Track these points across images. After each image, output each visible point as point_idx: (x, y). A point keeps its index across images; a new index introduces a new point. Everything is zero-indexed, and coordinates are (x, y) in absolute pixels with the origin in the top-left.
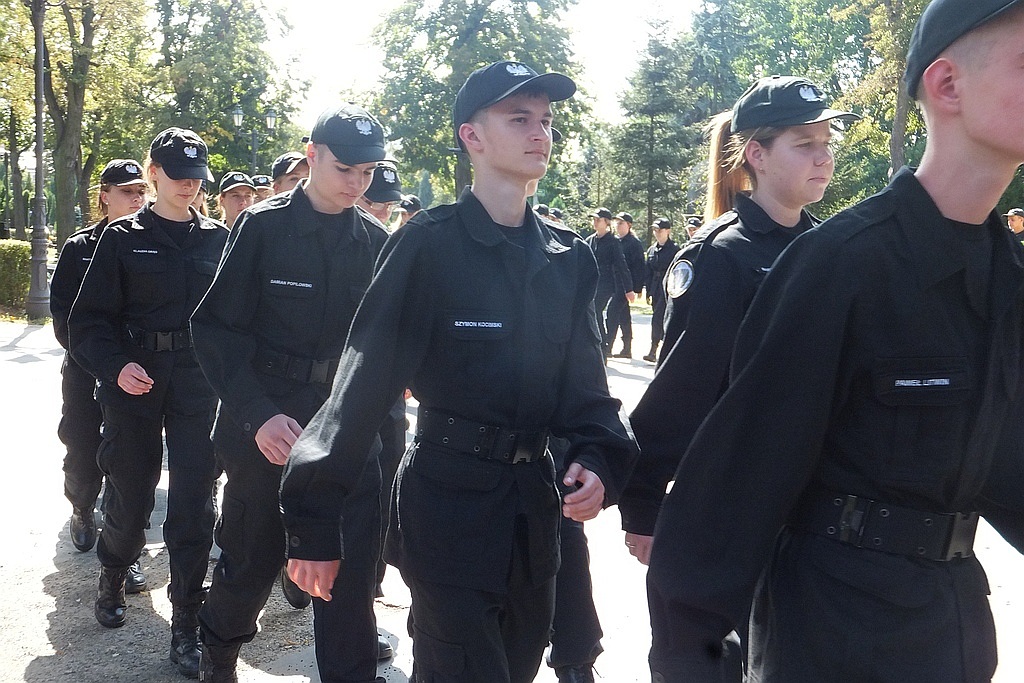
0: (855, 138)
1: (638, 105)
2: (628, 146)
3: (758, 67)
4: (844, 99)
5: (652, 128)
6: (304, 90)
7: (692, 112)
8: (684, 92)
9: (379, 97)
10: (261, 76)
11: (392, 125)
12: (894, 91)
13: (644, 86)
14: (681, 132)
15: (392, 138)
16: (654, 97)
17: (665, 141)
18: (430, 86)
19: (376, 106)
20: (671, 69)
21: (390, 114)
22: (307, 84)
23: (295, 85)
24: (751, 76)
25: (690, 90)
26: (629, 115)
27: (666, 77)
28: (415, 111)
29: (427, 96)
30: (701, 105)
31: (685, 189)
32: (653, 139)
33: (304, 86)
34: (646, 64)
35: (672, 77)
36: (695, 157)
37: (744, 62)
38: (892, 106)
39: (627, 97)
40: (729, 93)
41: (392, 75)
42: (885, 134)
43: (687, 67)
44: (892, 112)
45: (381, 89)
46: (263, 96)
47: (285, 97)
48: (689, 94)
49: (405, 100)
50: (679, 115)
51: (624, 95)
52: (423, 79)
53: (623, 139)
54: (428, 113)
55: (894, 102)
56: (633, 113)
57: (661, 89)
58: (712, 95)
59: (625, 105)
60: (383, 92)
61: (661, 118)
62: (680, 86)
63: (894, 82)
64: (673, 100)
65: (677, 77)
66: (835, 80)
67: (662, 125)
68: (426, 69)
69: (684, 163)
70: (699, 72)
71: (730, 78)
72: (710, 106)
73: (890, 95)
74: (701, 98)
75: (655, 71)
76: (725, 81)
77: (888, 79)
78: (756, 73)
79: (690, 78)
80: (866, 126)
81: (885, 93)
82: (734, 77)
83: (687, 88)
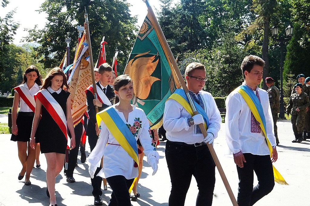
0: (248, 48)
3: (209, 19)
4: (243, 32)
7: (181, 38)
8: (177, 30)
9: (47, 33)
11: (53, 45)
12: (264, 29)
14: (177, 47)
15: (52, 51)
18: (69, 28)
19: (45, 37)
20: (172, 21)
21: (51, 41)
24: (206, 23)
25: (180, 29)
27: (170, 24)
29: (68, 33)
30: (185, 35)
34: (161, 19)
35: (173, 23)
36: (183, 57)
37: (203, 17)
38: (262, 35)
40: (197, 30)
41: (52, 24)
42: (260, 46)
43: (178, 20)
44: (262, 37)
48: (180, 31)
49: (58, 34)
50: (177, 39)
52: (66, 26)
55: (263, 33)
57: (168, 29)
58: (190, 31)
60: (48, 31)
62: (176, 27)
63: (262, 25)
64: (173, 34)
65: (174, 24)
66: (240, 23)
68: (67, 21)
70: (184, 21)
71: (197, 24)
72: (189, 36)
73: (262, 30)
74: (185, 32)
75: (165, 22)
76: (195, 25)
77: (260, 24)
78: (208, 21)
79: (180, 24)
80: (252, 43)
81: (259, 30)
82: (199, 23)
83: (178, 28)
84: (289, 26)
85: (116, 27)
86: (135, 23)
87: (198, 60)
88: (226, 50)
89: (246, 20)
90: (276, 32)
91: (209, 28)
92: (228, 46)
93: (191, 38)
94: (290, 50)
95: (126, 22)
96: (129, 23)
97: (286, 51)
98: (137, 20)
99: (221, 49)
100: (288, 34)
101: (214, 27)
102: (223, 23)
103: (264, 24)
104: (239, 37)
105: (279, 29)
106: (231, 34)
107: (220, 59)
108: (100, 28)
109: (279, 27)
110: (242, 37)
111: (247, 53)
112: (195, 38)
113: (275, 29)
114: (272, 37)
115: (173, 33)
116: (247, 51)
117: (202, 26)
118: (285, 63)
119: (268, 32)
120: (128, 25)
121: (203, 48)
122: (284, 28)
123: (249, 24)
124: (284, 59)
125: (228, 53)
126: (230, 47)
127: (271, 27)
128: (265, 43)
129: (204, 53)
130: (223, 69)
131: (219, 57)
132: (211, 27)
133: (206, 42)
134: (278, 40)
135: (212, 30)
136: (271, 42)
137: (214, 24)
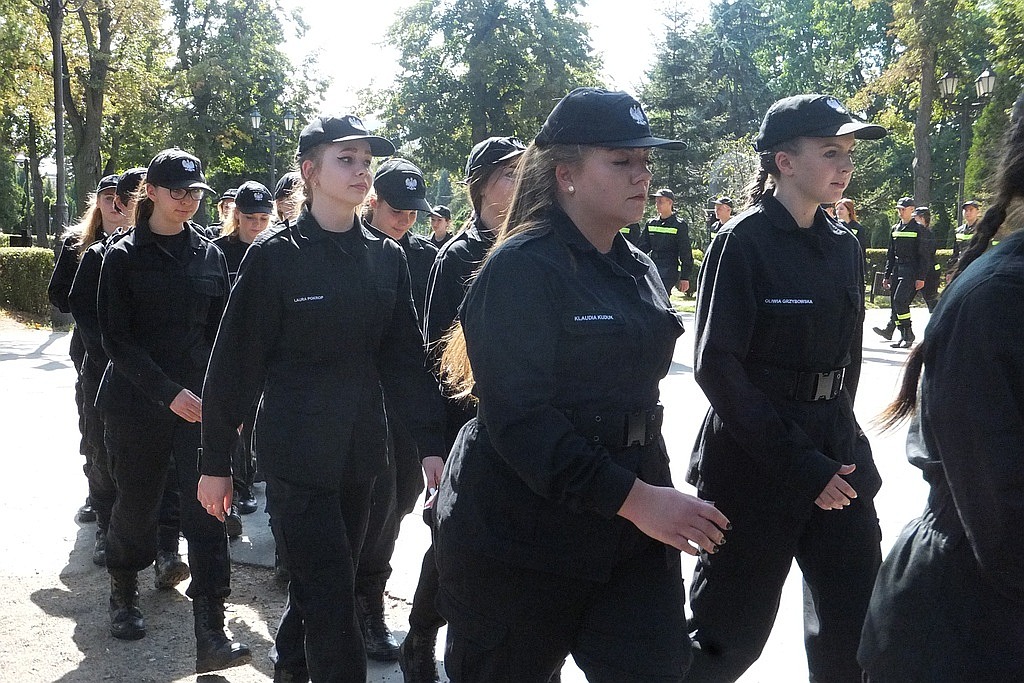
1: (657, 99)
3: (780, 58)
4: (867, 89)
5: (672, 123)
6: (321, 91)
7: (711, 105)
8: (704, 85)
9: (396, 96)
10: (279, 78)
11: (410, 124)
12: (920, 81)
13: (663, 80)
14: (702, 126)
15: (410, 138)
16: (673, 90)
17: (685, 135)
18: (447, 84)
19: (394, 106)
20: (691, 62)
21: (408, 114)
22: (323, 84)
23: (312, 86)
24: (772, 68)
25: (710, 83)
27: (686, 70)
28: (432, 110)
29: (444, 95)
30: (721, 98)
31: (707, 183)
33: (321, 87)
34: (665, 58)
35: (692, 70)
36: (716, 151)
38: (916, 95)
39: (646, 92)
40: (750, 85)
41: (409, 74)
42: (909, 124)
43: (707, 60)
44: (916, 101)
45: (398, 87)
46: (280, 98)
47: (303, 98)
48: (709, 87)
49: (422, 99)
50: (700, 109)
51: (643, 90)
52: (440, 78)
54: (446, 111)
55: (918, 91)
56: (653, 108)
57: (681, 83)
58: (732, 87)
60: (400, 91)
61: (681, 112)
62: (700, 79)
63: (918, 71)
64: (692, 94)
65: (697, 70)
66: (857, 70)
67: (682, 119)
68: (444, 67)
69: (705, 157)
70: (719, 65)
71: (752, 70)
72: (731, 99)
73: (914, 84)
75: (675, 65)
76: (745, 73)
77: (912, 68)
78: (777, 64)
79: (709, 71)
80: (889, 116)
81: (909, 82)
82: (755, 69)
83: (706, 81)
84: (986, 73)
85: (558, 79)
89: (871, 61)
90: (951, 87)
91: (778, 82)
93: (735, 105)
94: (982, 134)
95: (581, 67)
96: (589, 70)
97: (972, 136)
100: (982, 92)
101: (791, 80)
103: (923, 67)
105: (959, 81)
108: (520, 82)
109: (960, 75)
113: (950, 81)
114: (942, 100)
115: (694, 93)
117: (763, 77)
118: (969, 167)
119: (932, 89)
120: (587, 74)
122: (973, 77)
123: (878, 69)
127: (940, 75)
128: (921, 116)
132: (783, 78)
134: (954, 108)
136: (936, 114)
137: (791, 70)
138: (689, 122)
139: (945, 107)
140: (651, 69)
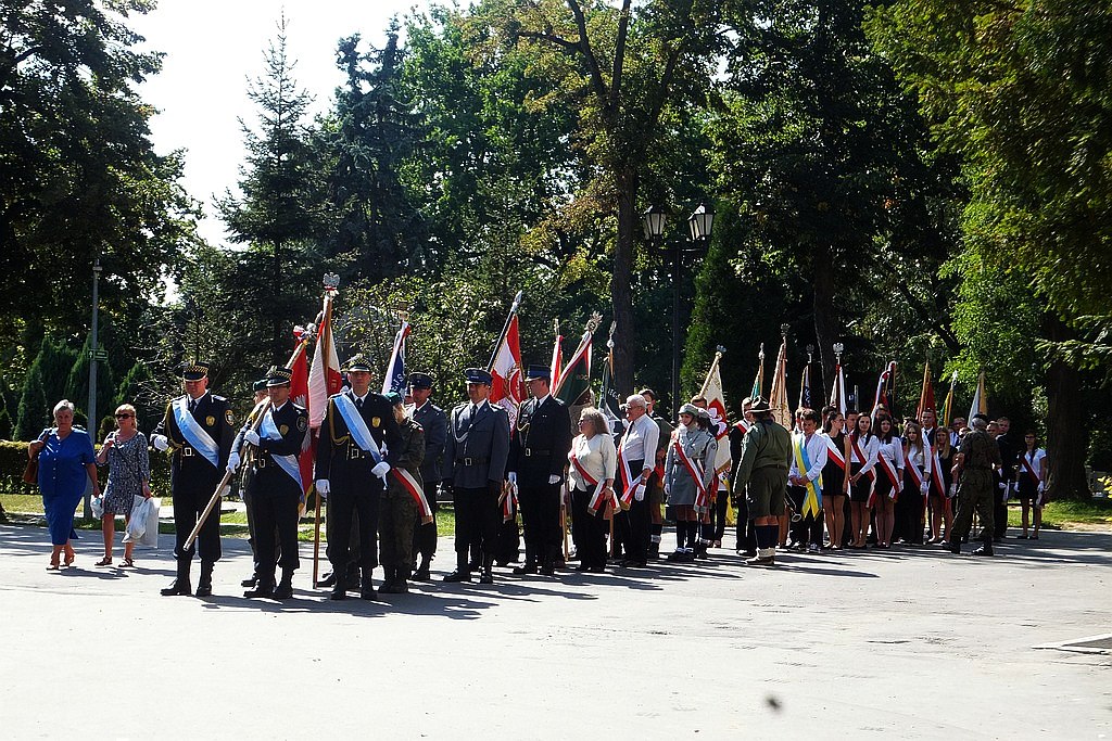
0: (564, 277)
1: (254, 224)
2: (242, 285)
3: (439, 175)
4: (548, 223)
7: (335, 236)
8: (324, 207)
12: (615, 215)
13: (262, 197)
14: (323, 266)
16: (278, 213)
17: (297, 279)
20: (305, 174)
24: (428, 187)
25: (333, 204)
26: (242, 238)
27: (296, 184)
30: (351, 227)
32: (279, 275)
34: (264, 166)
35: (306, 184)
36: (342, 302)
37: (418, 166)
38: (613, 235)
39: (238, 213)
40: (393, 210)
43: (326, 171)
44: (613, 242)
51: (234, 210)
53: (233, 275)
55: (615, 229)
56: (249, 237)
57: (290, 203)
58: (367, 212)
59: (234, 225)
61: (290, 245)
62: (318, 198)
63: (613, 201)
64: (307, 219)
65: (312, 185)
67: (290, 255)
70: (347, 180)
71: (394, 189)
72: (366, 229)
73: (610, 219)
74: (350, 216)
75: (280, 176)
76: (390, 195)
77: (605, 197)
78: (435, 182)
79: (334, 187)
80: (579, 261)
81: (602, 216)
82: (401, 187)
83: (327, 201)
84: (701, 209)
85: (95, 187)
86: (174, 177)
87: (393, 314)
88: (493, 280)
89: (563, 184)
90: (657, 226)
91: (437, 208)
92: (497, 268)
93: (372, 239)
94: (707, 292)
95: (136, 173)
96: (148, 176)
97: (694, 293)
98: (181, 167)
99: (476, 278)
100: (698, 235)
101: (454, 204)
102: (480, 189)
103: (620, 197)
104: (533, 238)
105: (667, 218)
106: (509, 228)
107: (471, 312)
109: (667, 210)
110: (544, 238)
111: (563, 294)
112: (386, 238)
113: (656, 217)
114: (647, 243)
115: (309, 219)
116: (563, 289)
117: (414, 199)
118: (691, 336)
119: (632, 227)
120: (143, 183)
121: (412, 274)
122: (686, 213)
123: (572, 196)
124: (688, 322)
125: (497, 294)
126: (505, 273)
127: (643, 209)
128: (620, 263)
129: (415, 290)
130: (482, 347)
131: (465, 306)
132: (443, 202)
133: (427, 255)
134: (667, 255)
135: (445, 213)
136: (641, 260)
137: (454, 192)
138: (303, 260)
139: (650, 253)
140: (243, 179)
